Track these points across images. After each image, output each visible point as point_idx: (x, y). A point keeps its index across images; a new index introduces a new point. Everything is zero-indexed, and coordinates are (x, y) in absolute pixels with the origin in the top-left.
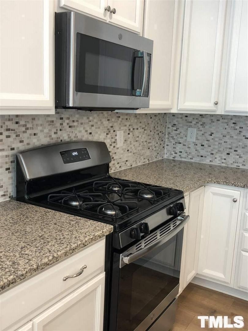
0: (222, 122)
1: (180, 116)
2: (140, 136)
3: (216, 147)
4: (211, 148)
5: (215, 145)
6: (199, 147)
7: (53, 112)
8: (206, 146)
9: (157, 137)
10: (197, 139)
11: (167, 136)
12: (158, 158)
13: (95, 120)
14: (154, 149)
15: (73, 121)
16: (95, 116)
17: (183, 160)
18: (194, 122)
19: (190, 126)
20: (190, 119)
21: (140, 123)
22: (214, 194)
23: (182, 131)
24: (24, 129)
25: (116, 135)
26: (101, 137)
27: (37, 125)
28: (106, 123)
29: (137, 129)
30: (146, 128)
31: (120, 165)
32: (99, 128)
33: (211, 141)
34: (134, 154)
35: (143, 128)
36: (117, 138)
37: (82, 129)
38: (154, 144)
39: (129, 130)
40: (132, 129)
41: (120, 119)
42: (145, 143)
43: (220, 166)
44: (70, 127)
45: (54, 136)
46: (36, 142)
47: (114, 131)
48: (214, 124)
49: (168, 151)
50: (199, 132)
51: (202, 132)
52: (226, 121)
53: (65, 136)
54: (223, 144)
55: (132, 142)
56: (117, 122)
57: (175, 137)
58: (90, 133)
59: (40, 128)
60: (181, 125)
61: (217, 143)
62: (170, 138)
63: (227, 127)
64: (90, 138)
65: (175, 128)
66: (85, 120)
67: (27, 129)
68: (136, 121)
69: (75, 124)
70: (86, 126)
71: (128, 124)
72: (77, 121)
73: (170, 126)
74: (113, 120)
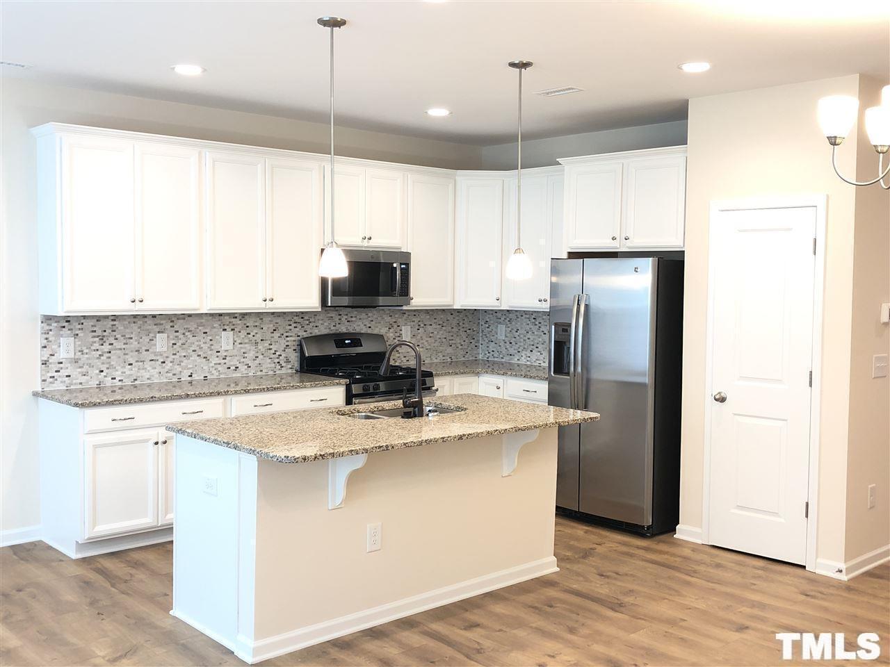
0: (526, 318)
1: (491, 312)
2: (436, 333)
3: (522, 344)
4: (517, 346)
5: (520, 342)
6: (508, 345)
7: (320, 310)
8: (513, 343)
9: (464, 335)
10: (506, 337)
11: (481, 335)
12: (468, 358)
13: (375, 316)
14: (460, 347)
15: (352, 317)
16: (375, 312)
17: (496, 359)
18: (503, 319)
19: (500, 323)
20: (499, 315)
21: (435, 319)
22: (486, 384)
23: (494, 328)
24: (308, 322)
25: (401, 330)
26: (382, 331)
27: (318, 320)
28: (388, 319)
29: (431, 325)
30: (444, 324)
31: (407, 358)
32: (380, 323)
33: (518, 338)
34: (427, 349)
35: (439, 325)
36: (403, 332)
37: (360, 323)
38: (459, 342)
39: (419, 325)
40: (422, 325)
41: (406, 316)
42: (444, 340)
43: (526, 365)
44: (348, 321)
45: (333, 328)
46: (316, 332)
47: (399, 326)
48: (519, 319)
49: (483, 350)
50: (507, 329)
51: (510, 329)
52: (527, 316)
53: (343, 329)
54: (527, 340)
55: (424, 337)
56: (401, 318)
57: (488, 335)
58: (370, 327)
59: (321, 322)
60: (492, 322)
61: (522, 340)
62: (484, 336)
63: (529, 322)
64: (369, 331)
65: (487, 326)
66: (363, 316)
67: (310, 322)
68: (428, 317)
69: (354, 319)
70: (364, 321)
71: (416, 320)
72: (356, 317)
73: (483, 323)
74: (397, 316)
